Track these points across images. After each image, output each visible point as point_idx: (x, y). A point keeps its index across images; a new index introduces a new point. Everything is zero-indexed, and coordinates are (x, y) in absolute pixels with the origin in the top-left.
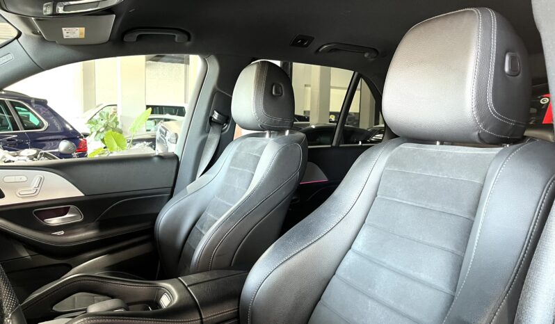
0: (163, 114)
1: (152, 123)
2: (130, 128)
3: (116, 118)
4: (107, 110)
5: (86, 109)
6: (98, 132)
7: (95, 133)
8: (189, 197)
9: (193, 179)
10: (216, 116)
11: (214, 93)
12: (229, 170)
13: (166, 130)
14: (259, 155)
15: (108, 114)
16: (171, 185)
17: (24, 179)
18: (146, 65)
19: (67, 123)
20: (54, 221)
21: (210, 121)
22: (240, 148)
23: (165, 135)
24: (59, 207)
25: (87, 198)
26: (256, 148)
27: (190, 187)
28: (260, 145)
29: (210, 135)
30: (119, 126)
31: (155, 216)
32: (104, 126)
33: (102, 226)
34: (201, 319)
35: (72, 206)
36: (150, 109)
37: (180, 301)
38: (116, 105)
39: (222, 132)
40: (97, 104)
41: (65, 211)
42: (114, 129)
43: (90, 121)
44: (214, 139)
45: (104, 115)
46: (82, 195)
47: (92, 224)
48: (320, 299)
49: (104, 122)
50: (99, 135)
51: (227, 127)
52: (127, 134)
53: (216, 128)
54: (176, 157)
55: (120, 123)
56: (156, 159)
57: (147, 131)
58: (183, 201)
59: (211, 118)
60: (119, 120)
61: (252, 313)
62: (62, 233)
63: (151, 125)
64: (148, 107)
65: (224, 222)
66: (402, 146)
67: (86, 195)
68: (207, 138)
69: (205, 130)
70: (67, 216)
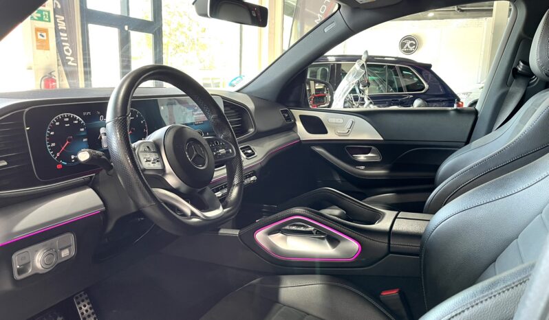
8: (471, 152)
10: (521, 67)
11: (520, 40)
16: (465, 140)
17: (341, 121)
20: (362, 157)
21: (514, 73)
24: (364, 146)
25: (386, 142)
29: (512, 89)
35: (373, 148)
39: (528, 85)
41: (368, 151)
44: (516, 93)
46: (382, 139)
47: (388, 165)
51: (536, 80)
53: (521, 80)
54: (475, 112)
62: (363, 167)
67: (384, 140)
68: (508, 91)
69: (506, 83)
70: (370, 155)
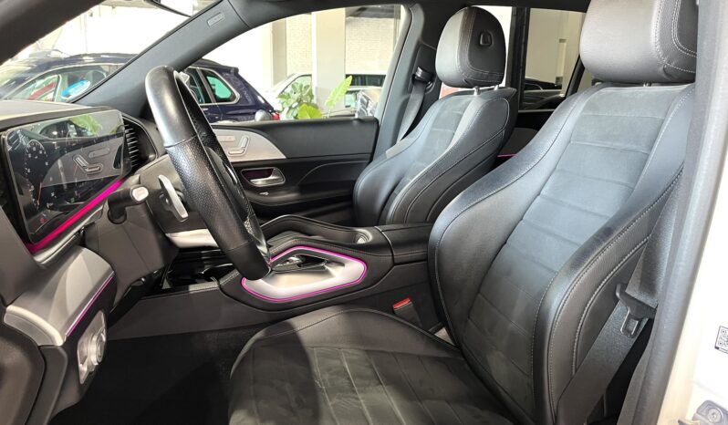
0: (365, 85)
1: (351, 97)
2: (327, 101)
3: (311, 91)
4: (299, 81)
5: (276, 81)
6: (290, 108)
7: (287, 109)
8: (389, 162)
9: (394, 142)
10: (419, 73)
11: (418, 46)
12: (431, 132)
13: (368, 100)
14: (460, 113)
15: (301, 86)
16: (370, 151)
17: (233, 138)
18: (347, 22)
19: (259, 95)
20: (259, 182)
21: (413, 80)
22: (443, 109)
23: (367, 106)
24: (263, 168)
25: (289, 161)
26: (460, 105)
27: (390, 152)
28: (464, 102)
29: (412, 96)
30: (314, 101)
31: (353, 183)
32: (297, 101)
33: (303, 189)
34: (393, 255)
35: (274, 169)
36: (350, 78)
37: (373, 240)
38: (310, 75)
39: (426, 91)
40: (288, 74)
41: (269, 173)
42: (308, 104)
43: (282, 95)
44: (416, 100)
45: (298, 87)
46: (285, 157)
47: (293, 188)
48: (506, 243)
49: (297, 95)
50: (291, 111)
51: (431, 86)
52: (322, 109)
53: (420, 87)
54: (376, 121)
55: (315, 98)
56: (355, 122)
57: (347, 107)
58: (381, 166)
59: (414, 75)
60: (314, 93)
61: (439, 251)
62: (267, 193)
63: (351, 101)
64: (347, 76)
65: (416, 182)
66: (602, 90)
67: (288, 158)
68: (409, 98)
69: (407, 90)
70: (271, 178)
